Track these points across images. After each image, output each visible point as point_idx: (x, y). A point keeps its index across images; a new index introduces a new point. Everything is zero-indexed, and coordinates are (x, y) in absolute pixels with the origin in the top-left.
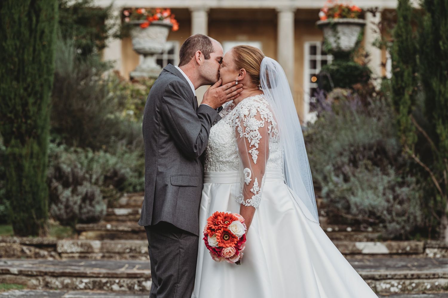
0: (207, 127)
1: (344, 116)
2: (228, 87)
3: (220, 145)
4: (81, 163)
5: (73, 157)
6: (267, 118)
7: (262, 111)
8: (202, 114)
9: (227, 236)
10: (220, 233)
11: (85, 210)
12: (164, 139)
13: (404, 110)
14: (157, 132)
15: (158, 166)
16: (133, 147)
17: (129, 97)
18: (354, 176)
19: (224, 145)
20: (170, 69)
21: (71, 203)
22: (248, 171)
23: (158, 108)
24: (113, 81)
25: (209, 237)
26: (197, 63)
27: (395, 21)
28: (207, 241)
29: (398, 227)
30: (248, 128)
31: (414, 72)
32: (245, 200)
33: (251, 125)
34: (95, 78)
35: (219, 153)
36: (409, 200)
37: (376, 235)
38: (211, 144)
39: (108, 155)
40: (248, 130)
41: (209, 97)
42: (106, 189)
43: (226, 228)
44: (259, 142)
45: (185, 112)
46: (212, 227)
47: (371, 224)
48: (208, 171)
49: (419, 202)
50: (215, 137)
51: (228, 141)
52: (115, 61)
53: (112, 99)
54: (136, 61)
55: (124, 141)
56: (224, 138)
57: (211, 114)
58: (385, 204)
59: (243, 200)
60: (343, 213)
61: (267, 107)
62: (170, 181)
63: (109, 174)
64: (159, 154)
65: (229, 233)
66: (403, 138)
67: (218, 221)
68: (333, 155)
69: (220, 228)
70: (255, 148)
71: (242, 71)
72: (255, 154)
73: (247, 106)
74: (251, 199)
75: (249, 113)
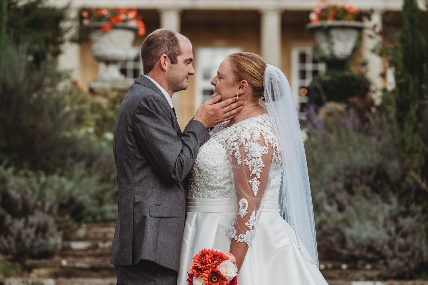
1: (339, 135)
3: (210, 168)
4: (33, 190)
5: (23, 181)
6: (272, 143)
7: (266, 135)
9: (216, 277)
10: (208, 274)
11: (37, 244)
12: (140, 164)
13: (408, 127)
14: (132, 156)
15: (135, 196)
16: (93, 170)
17: (88, 112)
18: (350, 203)
19: (215, 168)
21: (23, 237)
22: (245, 202)
23: (130, 128)
24: (70, 93)
25: (194, 278)
28: (192, 283)
29: (401, 264)
30: (250, 154)
31: (421, 83)
32: (238, 234)
33: (253, 151)
34: (48, 90)
35: (209, 177)
36: (414, 232)
37: (375, 273)
38: (200, 166)
39: (64, 180)
40: (249, 157)
42: (61, 219)
43: (215, 268)
44: (261, 171)
45: (161, 132)
46: (198, 266)
47: (370, 261)
48: (193, 198)
49: (425, 234)
50: (205, 158)
51: (220, 164)
52: (72, 71)
53: (67, 115)
54: (96, 70)
55: (83, 164)
56: (216, 160)
58: (385, 237)
59: (234, 235)
60: (337, 248)
61: (271, 131)
62: (149, 212)
63: (65, 201)
64: (135, 181)
65: (218, 274)
66: (408, 160)
67: (206, 260)
68: (326, 180)
69: (208, 268)
70: (256, 178)
71: (243, 83)
72: (256, 185)
73: (249, 129)
74: (245, 235)
75: (252, 138)
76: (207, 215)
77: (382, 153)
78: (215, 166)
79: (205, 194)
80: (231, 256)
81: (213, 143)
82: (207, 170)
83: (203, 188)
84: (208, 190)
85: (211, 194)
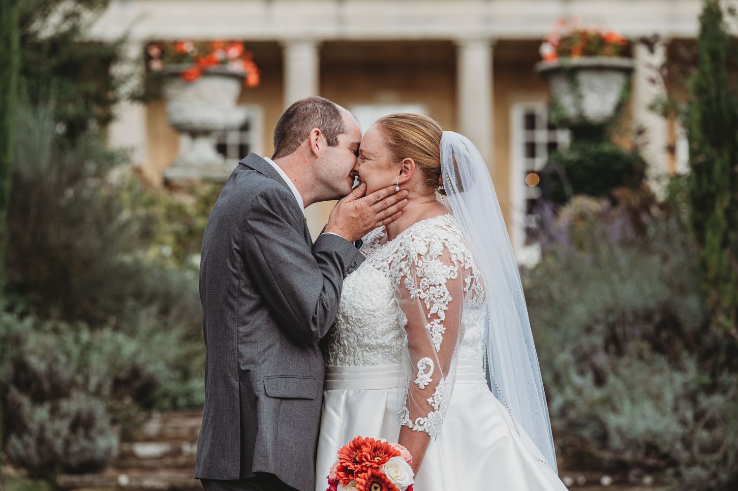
0: (335, 280)
1: (595, 253)
2: (379, 197)
3: (365, 313)
4: (68, 354)
5: (50, 340)
6: (462, 261)
7: (453, 246)
8: (325, 253)
9: (378, 486)
10: (365, 479)
11: (76, 448)
12: (249, 305)
13: (713, 238)
14: (236, 291)
16: (171, 319)
17: (163, 220)
18: (616, 372)
19: (373, 313)
20: (255, 162)
21: (49, 434)
22: (428, 363)
23: (236, 243)
24: (130, 188)
26: (313, 153)
27: (695, 61)
29: (704, 474)
31: (733, 163)
32: (413, 418)
33: (431, 274)
34: (92, 182)
35: (363, 328)
36: (725, 420)
38: (347, 311)
39: (121, 337)
40: (426, 284)
41: (340, 219)
42: (116, 405)
43: (377, 469)
44: (446, 308)
46: (347, 466)
47: (650, 470)
48: (338, 366)
50: (355, 296)
51: (381, 305)
52: (132, 150)
53: (126, 225)
54: (175, 146)
55: (154, 309)
56: (374, 299)
57: (343, 252)
58: (676, 429)
59: (406, 419)
60: (594, 448)
61: (461, 241)
62: (263, 389)
63: (123, 375)
64: (240, 335)
65: (381, 480)
66: (713, 295)
67: (362, 456)
68: (573, 332)
69: (366, 469)
70: (439, 321)
71: (405, 162)
72: (439, 332)
73: (423, 237)
74: (426, 418)
75: (428, 251)
76: (363, 394)
77: (669, 284)
78: (373, 309)
79: (359, 359)
80: (403, 450)
81: (368, 271)
82: (360, 317)
83: (354, 349)
84: (363, 351)
85: (369, 358)
